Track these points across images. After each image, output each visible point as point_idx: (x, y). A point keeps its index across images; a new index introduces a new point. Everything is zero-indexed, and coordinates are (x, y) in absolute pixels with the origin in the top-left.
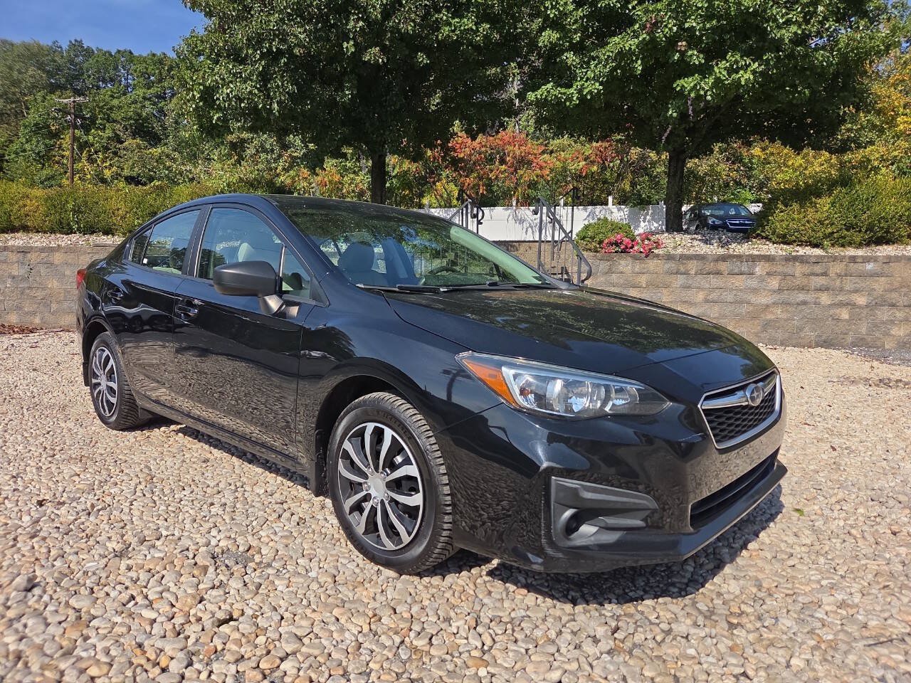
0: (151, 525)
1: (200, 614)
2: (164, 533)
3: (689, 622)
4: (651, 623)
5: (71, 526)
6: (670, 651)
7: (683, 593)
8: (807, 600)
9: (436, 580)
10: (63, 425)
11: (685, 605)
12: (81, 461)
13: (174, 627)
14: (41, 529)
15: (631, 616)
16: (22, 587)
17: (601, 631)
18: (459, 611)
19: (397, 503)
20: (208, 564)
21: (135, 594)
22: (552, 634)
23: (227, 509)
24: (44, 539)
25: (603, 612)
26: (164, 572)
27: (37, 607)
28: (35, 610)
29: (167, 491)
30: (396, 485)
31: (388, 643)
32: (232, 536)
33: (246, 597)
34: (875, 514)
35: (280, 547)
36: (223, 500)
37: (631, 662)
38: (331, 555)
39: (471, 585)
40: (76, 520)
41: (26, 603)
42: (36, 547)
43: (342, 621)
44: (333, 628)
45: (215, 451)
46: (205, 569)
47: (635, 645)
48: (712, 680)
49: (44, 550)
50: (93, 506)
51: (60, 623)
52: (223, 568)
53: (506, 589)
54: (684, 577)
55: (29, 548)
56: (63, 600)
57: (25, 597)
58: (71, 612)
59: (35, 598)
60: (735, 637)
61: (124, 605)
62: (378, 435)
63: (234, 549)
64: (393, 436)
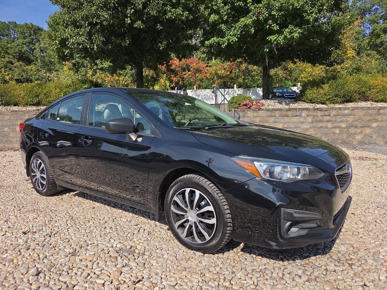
0: (81, 239)
1: (124, 279)
2: (90, 243)
3: (333, 265)
4: (318, 267)
5: (44, 243)
6: (331, 278)
7: (325, 253)
8: (374, 251)
9: (220, 255)
10: (18, 195)
11: (328, 258)
12: (34, 211)
13: (115, 287)
14: (30, 245)
15: (308, 264)
16: (35, 274)
17: (300, 272)
18: (237, 269)
19: (202, 222)
20: (117, 256)
21: (89, 273)
22: (281, 275)
23: (114, 230)
24: (34, 250)
25: (296, 263)
26: (98, 261)
27: (45, 282)
28: (45, 284)
29: (82, 223)
30: (202, 215)
31: (213, 285)
32: (122, 242)
33: (141, 270)
34: (383, 213)
35: (146, 245)
36: (110, 226)
37: (318, 284)
38: (170, 247)
39: (236, 256)
40: (45, 240)
41: (38, 281)
42: (32, 254)
43: (189, 277)
44: (186, 281)
45: (96, 203)
46: (116, 258)
47: (316, 277)
48: (353, 289)
49: (36, 255)
50: (51, 233)
51: (59, 289)
52: (124, 257)
53: (252, 257)
54: (321, 245)
55: (28, 254)
56: (56, 278)
57: (38, 278)
58: (62, 284)
59: (42, 278)
60: (354, 270)
61: (86, 278)
62: (192, 193)
63: (125, 248)
64: (200, 194)
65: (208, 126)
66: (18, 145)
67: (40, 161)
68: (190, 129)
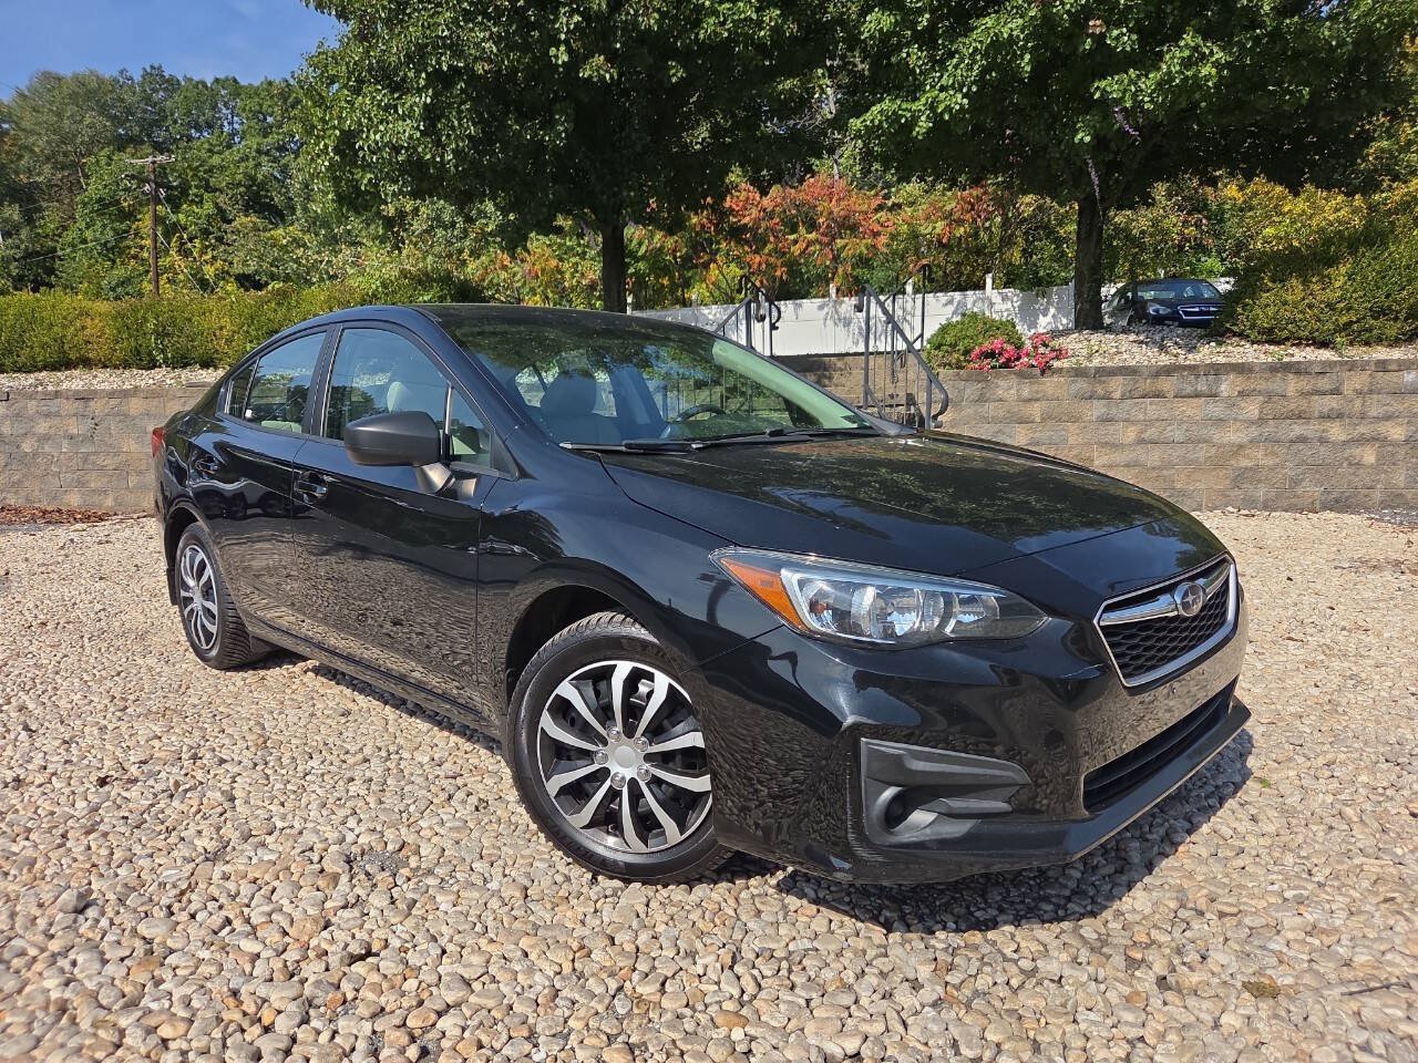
0: (259, 812)
1: (325, 946)
2: (279, 824)
3: (1064, 957)
4: (1006, 959)
5: (145, 816)
6: (1030, 1002)
7: (1061, 913)
8: (1257, 922)
9: (677, 893)
10: (140, 661)
11: (1062, 932)
12: (164, 716)
13: (286, 966)
14: (102, 821)
15: (976, 948)
16: (70, 907)
17: (924, 972)
18: (709, 941)
19: (660, 783)
20: (340, 871)
21: (231, 917)
22: (849, 977)
23: (373, 787)
24: (105, 835)
25: (933, 942)
26: (276, 883)
27: (90, 935)
28: (88, 939)
29: (285, 761)
31: (599, 990)
32: (379, 829)
33: (393, 921)
34: (1385, 784)
35: (447, 844)
36: (368, 774)
37: (968, 1019)
38: (522, 856)
39: (731, 902)
40: (152, 805)
41: (76, 930)
42: (94, 847)
43: (533, 956)
44: (518, 968)
45: (360, 698)
46: (335, 878)
47: (976, 993)
48: (1092, 1047)
49: (103, 852)
50: (177, 784)
51: (122, 960)
52: (362, 877)
53: (785, 907)
54: (1066, 887)
55: (82, 848)
56: (128, 926)
57: (75, 921)
58: (138, 943)
59: (89, 922)
60: (1135, 982)
61: (216, 933)
63: (379, 848)
64: (670, 685)
65: (702, 440)
66: (149, 500)
67: (201, 555)
68: (624, 449)
